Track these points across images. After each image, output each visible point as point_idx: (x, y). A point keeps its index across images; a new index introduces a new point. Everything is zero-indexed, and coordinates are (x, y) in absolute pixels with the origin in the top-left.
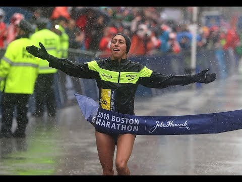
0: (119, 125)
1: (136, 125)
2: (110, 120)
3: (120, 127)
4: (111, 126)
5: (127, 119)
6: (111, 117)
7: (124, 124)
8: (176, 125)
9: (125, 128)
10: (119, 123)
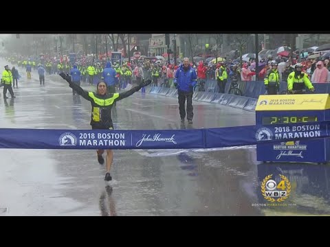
0: (106, 141)
1: (122, 139)
2: (96, 138)
3: (108, 142)
4: (98, 143)
5: (113, 134)
6: (96, 136)
7: (111, 139)
8: (162, 139)
9: (112, 143)
10: (106, 139)
